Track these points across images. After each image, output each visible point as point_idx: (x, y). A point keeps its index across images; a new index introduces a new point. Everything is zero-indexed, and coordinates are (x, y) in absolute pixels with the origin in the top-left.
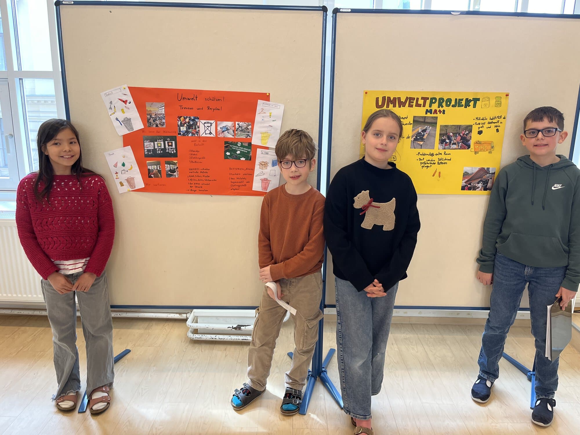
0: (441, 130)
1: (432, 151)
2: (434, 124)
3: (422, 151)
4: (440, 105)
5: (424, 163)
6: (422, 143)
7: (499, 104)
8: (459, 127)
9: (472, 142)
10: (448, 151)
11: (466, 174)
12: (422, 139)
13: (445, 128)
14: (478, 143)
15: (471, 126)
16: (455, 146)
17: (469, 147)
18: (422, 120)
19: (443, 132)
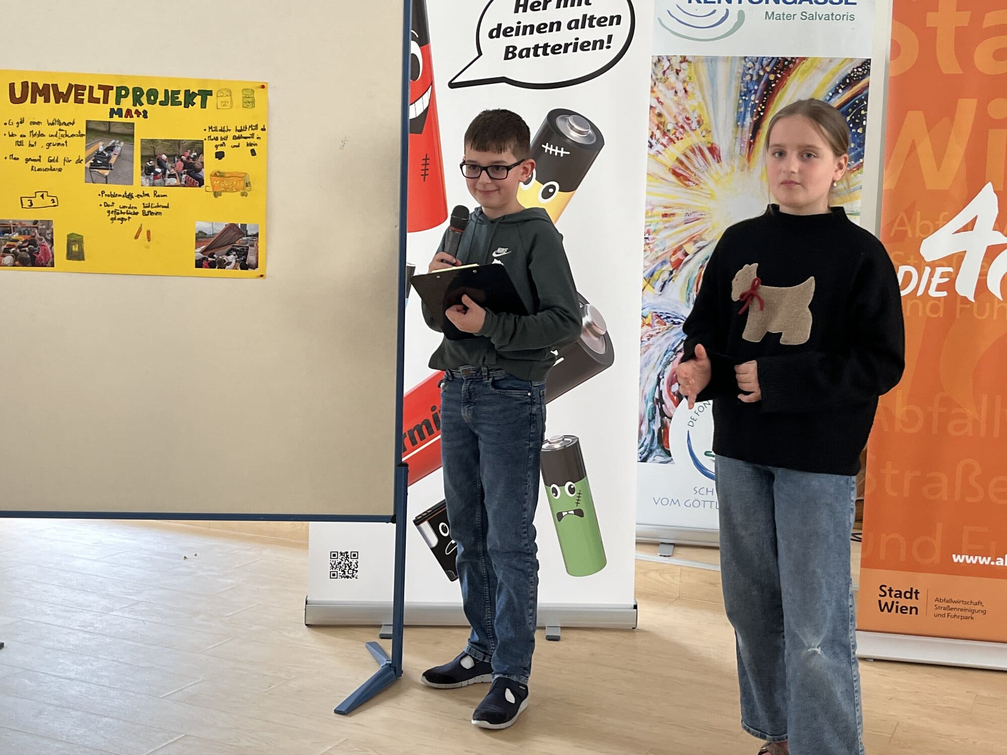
0: (143, 148)
1: (129, 189)
2: (128, 135)
3: (109, 188)
4: (137, 101)
5: (115, 212)
6: (107, 173)
7: (249, 102)
8: (178, 143)
9: (206, 173)
10: (161, 190)
11: (201, 237)
12: (107, 165)
13: (149, 144)
14: (218, 175)
15: (202, 142)
16: (174, 181)
17: (201, 183)
18: (103, 128)
19: (148, 153)
